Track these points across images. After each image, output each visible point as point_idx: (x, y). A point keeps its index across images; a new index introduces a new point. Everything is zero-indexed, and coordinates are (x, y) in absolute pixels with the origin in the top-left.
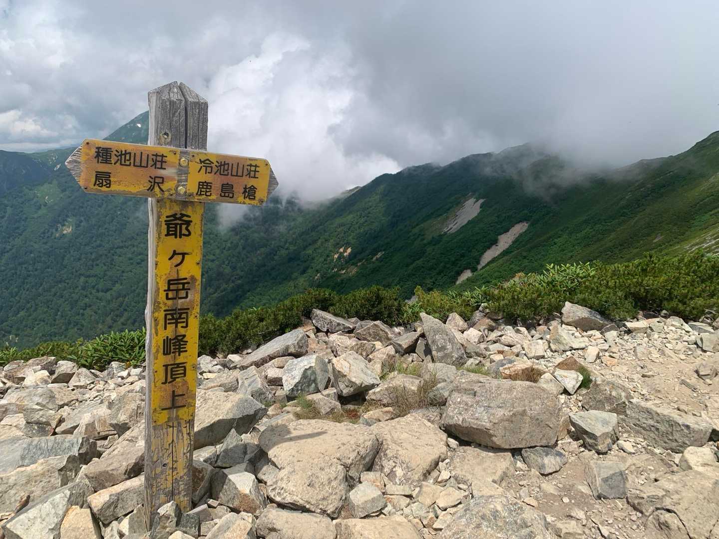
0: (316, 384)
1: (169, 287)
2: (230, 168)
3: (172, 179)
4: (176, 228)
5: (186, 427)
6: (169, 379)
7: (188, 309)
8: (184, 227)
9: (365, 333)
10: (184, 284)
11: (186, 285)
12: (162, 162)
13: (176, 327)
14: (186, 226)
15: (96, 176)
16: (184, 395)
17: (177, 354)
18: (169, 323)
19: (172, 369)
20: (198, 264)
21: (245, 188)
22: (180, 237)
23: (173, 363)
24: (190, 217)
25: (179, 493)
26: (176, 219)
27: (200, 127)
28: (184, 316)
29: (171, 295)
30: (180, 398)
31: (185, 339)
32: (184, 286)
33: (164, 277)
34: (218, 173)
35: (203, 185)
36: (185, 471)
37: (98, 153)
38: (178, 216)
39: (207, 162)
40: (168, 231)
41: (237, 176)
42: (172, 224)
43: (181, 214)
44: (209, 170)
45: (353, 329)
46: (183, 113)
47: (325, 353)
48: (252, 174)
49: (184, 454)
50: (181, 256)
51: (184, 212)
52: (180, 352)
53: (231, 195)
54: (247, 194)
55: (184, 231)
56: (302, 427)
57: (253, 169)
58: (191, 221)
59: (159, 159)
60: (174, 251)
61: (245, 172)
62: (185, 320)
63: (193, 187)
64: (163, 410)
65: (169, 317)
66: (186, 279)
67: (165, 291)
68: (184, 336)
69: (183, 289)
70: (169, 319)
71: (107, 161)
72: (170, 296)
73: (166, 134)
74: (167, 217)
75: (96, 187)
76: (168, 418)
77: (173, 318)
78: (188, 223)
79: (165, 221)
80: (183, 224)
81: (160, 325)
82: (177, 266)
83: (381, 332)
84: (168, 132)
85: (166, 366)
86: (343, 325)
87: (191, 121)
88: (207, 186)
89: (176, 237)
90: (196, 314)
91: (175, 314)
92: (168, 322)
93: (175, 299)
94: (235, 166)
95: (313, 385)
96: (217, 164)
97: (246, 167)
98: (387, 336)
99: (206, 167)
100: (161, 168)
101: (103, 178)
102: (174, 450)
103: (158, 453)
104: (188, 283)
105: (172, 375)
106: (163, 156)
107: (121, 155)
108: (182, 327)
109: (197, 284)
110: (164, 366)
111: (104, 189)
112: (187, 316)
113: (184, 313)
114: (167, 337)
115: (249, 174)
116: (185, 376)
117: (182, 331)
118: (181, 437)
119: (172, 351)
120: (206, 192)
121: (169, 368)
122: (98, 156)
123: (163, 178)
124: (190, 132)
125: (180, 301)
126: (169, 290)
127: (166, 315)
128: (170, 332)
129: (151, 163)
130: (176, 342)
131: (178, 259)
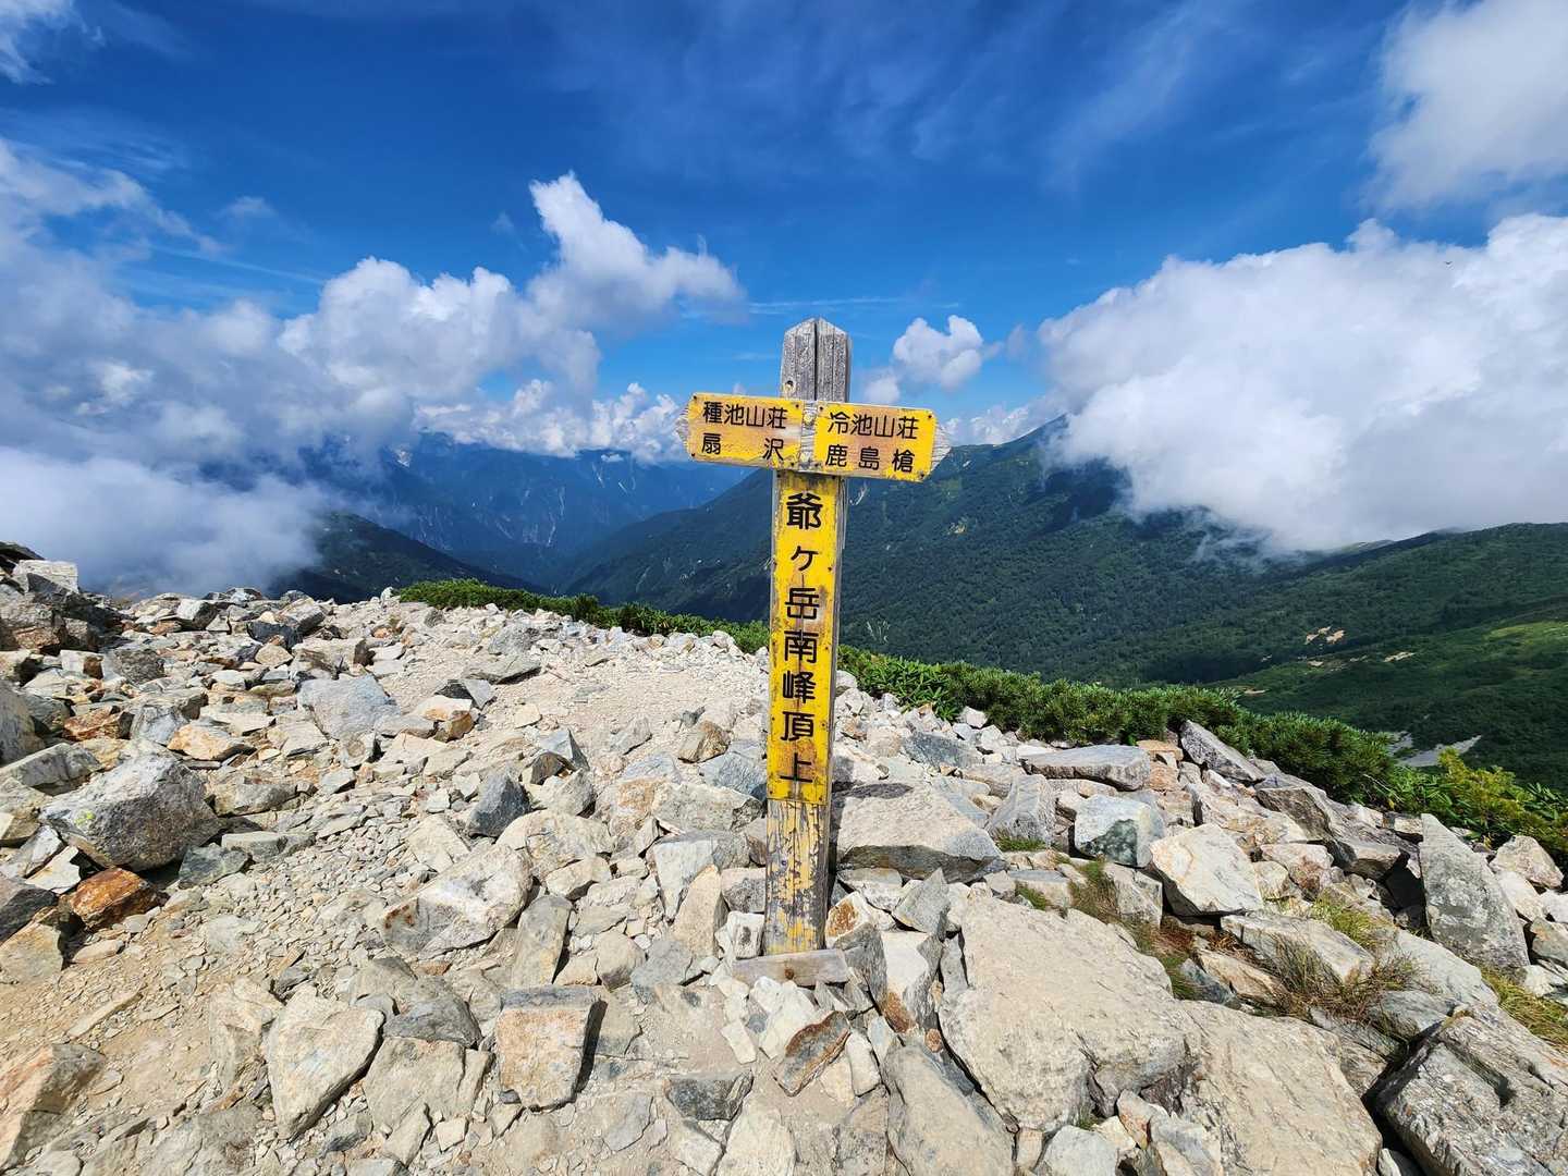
0: (1134, 852)
1: (791, 599)
2: (874, 424)
3: (793, 442)
4: (801, 514)
5: (813, 814)
6: (791, 735)
7: (817, 635)
8: (811, 513)
9: (1277, 797)
10: (811, 597)
11: (814, 600)
12: (781, 418)
13: (801, 659)
14: (814, 512)
15: (705, 440)
16: (810, 764)
17: (802, 699)
18: (791, 652)
19: (794, 719)
20: (830, 569)
21: (897, 455)
22: (807, 528)
23: (795, 711)
24: (819, 499)
25: (803, 915)
26: (801, 501)
27: (835, 369)
28: (811, 644)
29: (793, 608)
30: (805, 767)
31: (811, 680)
32: (810, 600)
33: (786, 583)
34: (856, 433)
35: (835, 451)
36: (812, 883)
37: (707, 409)
38: (804, 497)
39: (841, 416)
40: (791, 518)
41: (884, 435)
42: (796, 508)
43: (808, 494)
44: (843, 427)
45: (1258, 781)
46: (812, 352)
47: (1177, 804)
48: (907, 432)
49: (810, 855)
50: (807, 556)
51: (811, 492)
52: (805, 698)
53: (875, 465)
54: (898, 464)
55: (812, 520)
56: (1046, 928)
57: (908, 424)
58: (821, 506)
59: (778, 414)
60: (799, 548)
61: (897, 430)
62: (811, 651)
63: (821, 455)
64: (782, 777)
65: (791, 642)
66: (813, 590)
67: (787, 603)
68: (811, 675)
69: (810, 604)
70: (791, 646)
71: (716, 420)
72: (793, 613)
73: (790, 382)
74: (790, 498)
75: (705, 453)
76: (789, 793)
77: (796, 646)
78: (817, 508)
79: (788, 504)
80: (811, 509)
81: (779, 652)
82: (801, 569)
83: (1313, 811)
84: (792, 379)
85: (787, 714)
86: (1238, 767)
87: (822, 362)
88: (841, 451)
89: (801, 527)
90: (828, 645)
91: (799, 639)
92: (789, 649)
93: (800, 617)
94: (881, 421)
95: (1128, 852)
96: (855, 419)
97: (897, 423)
98: (1326, 823)
99: (840, 423)
100: (780, 427)
101: (712, 441)
102: (796, 845)
103: (776, 841)
104: (817, 596)
105: (794, 729)
106: (782, 410)
107: (732, 411)
108: (809, 661)
109: (828, 599)
110: (784, 713)
111: (713, 455)
112: (815, 645)
113: (811, 640)
114: (789, 672)
115: (903, 432)
116: (811, 735)
117: (808, 667)
118: (805, 828)
119: (795, 693)
120: (840, 460)
121: (791, 717)
122: (706, 414)
123: (782, 441)
124: (822, 378)
125: (806, 621)
126: (791, 603)
127: (787, 639)
128: (791, 665)
129: (767, 419)
130: (800, 682)
131: (803, 558)
